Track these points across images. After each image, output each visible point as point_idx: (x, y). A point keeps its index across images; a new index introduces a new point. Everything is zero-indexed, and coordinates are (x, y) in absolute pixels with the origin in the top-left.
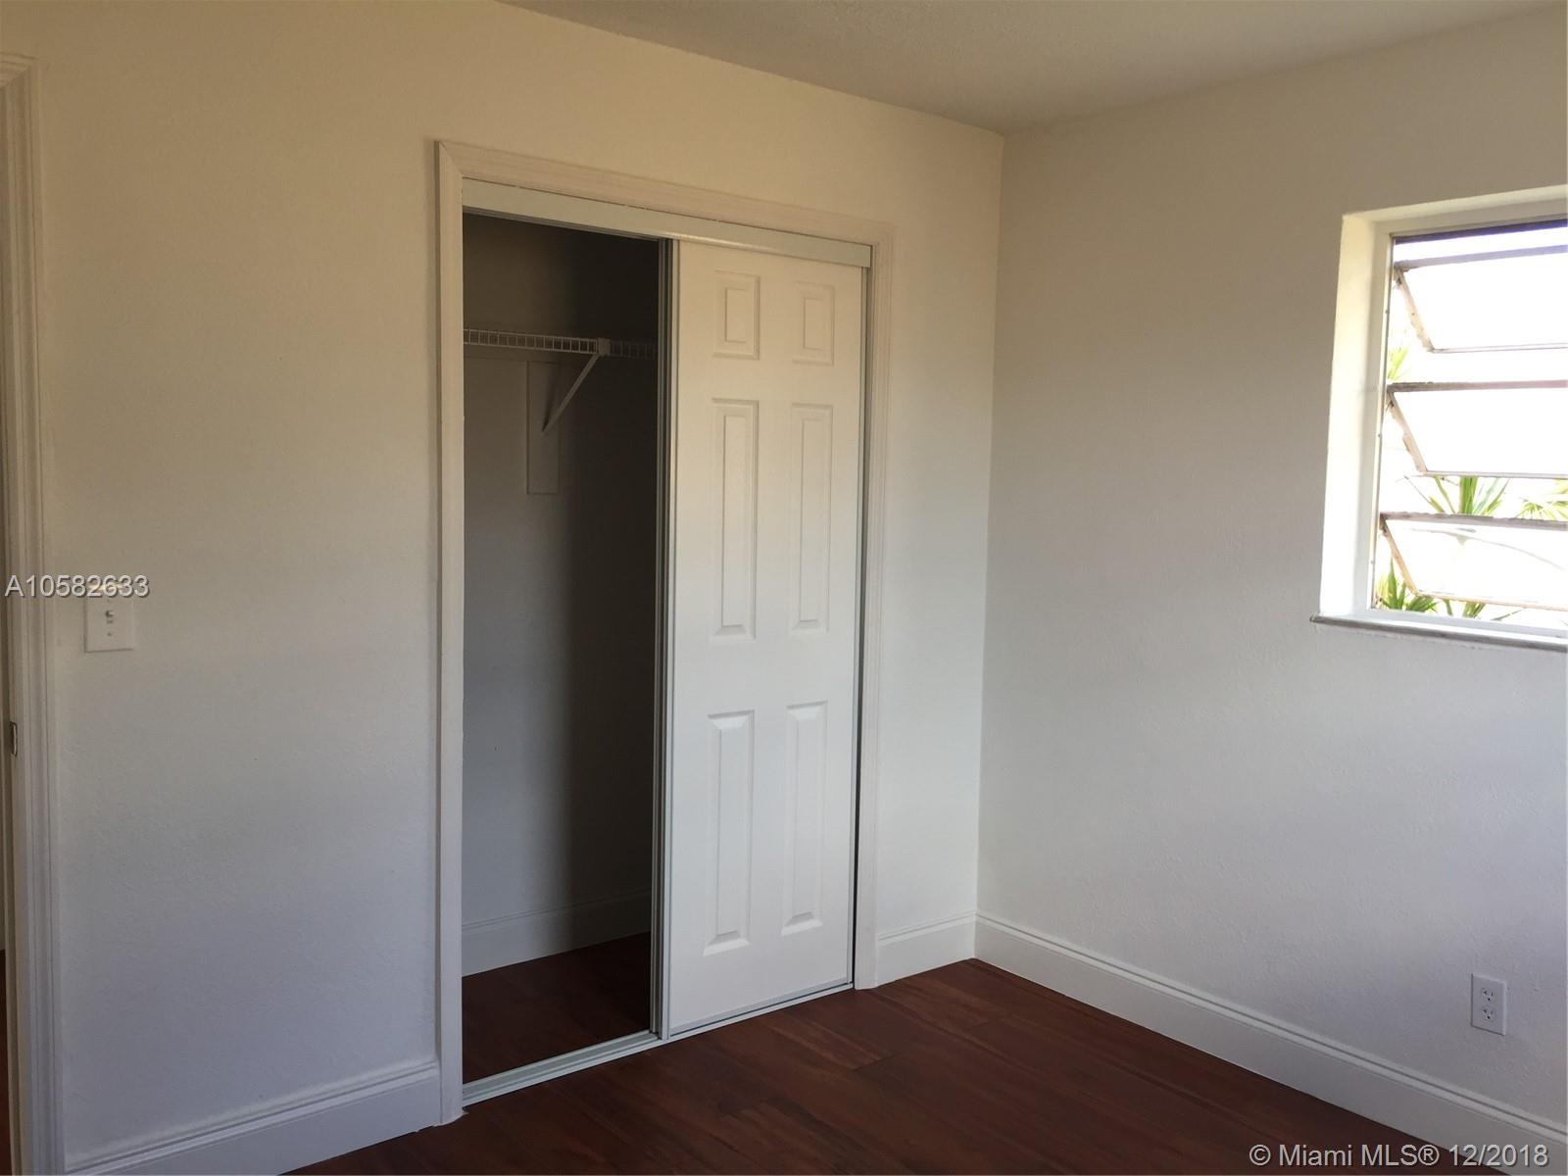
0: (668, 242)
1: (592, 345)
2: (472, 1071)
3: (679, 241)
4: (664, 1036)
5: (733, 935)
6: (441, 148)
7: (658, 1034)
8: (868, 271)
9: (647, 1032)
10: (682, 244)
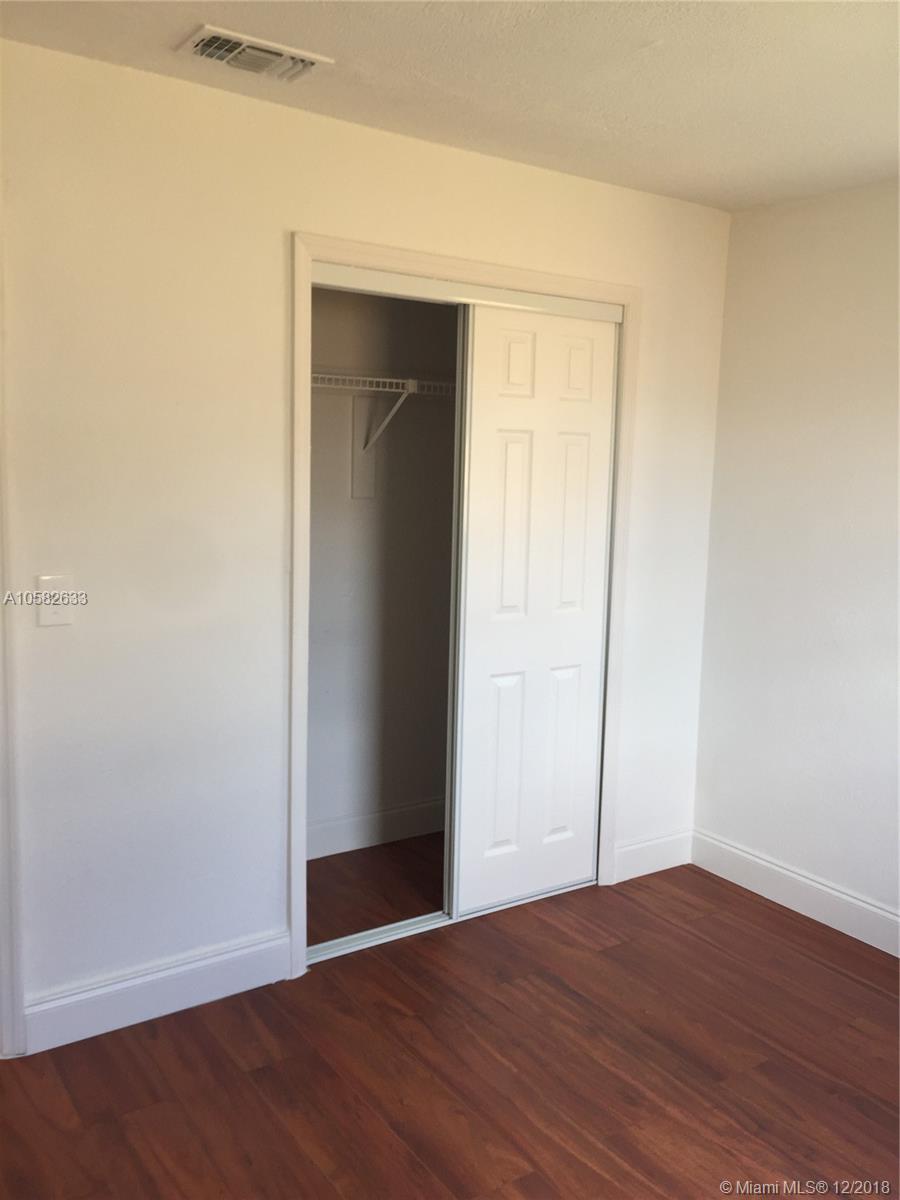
0: (466, 306)
1: (403, 384)
2: (313, 938)
3: (474, 306)
4: (454, 916)
5: (506, 842)
6: (297, 239)
7: (449, 915)
8: (620, 325)
9: (440, 913)
10: (477, 308)
